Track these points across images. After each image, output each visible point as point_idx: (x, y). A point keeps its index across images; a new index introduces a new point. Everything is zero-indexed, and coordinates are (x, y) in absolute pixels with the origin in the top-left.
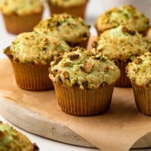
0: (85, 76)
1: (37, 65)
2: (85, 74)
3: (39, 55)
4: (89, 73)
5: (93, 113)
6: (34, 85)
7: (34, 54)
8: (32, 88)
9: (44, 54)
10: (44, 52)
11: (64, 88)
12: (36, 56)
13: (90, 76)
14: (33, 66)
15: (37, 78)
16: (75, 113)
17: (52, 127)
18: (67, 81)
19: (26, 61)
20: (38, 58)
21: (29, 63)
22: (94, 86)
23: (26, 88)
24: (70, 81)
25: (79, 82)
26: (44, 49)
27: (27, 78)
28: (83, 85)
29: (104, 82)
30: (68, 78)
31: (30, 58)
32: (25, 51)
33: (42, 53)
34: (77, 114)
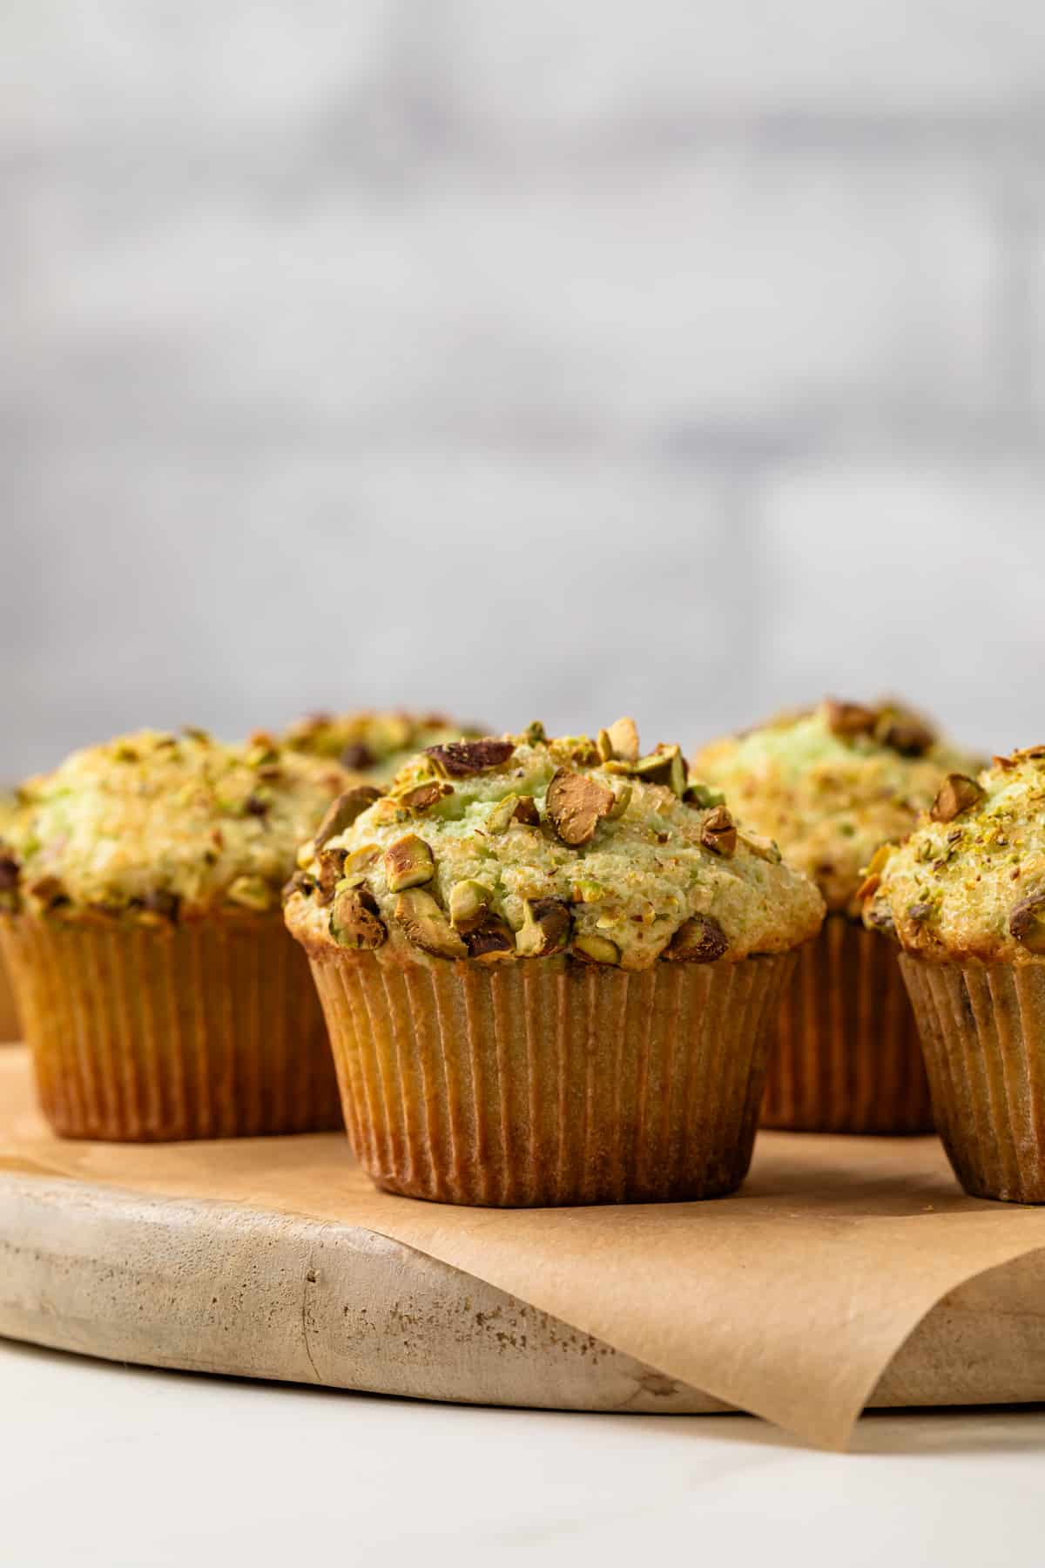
0: (559, 861)
1: (196, 918)
2: (559, 851)
3: (218, 839)
4: (581, 848)
5: (617, 1175)
6: (176, 1092)
7: (175, 835)
8: (154, 1122)
9: (250, 840)
10: (253, 827)
11: (394, 974)
12: (190, 850)
13: (594, 862)
14: (169, 932)
15: (200, 1036)
16: (481, 1188)
17: (301, 1271)
18: (424, 906)
19: (114, 890)
20: (210, 859)
21: (138, 903)
22: (626, 936)
23: (113, 1127)
24: (442, 906)
25: (515, 907)
26: (256, 810)
27: (125, 1042)
28: (537, 916)
29: (695, 919)
30: (429, 886)
31: (145, 865)
32: (110, 825)
33: (238, 834)
34: (494, 1185)
